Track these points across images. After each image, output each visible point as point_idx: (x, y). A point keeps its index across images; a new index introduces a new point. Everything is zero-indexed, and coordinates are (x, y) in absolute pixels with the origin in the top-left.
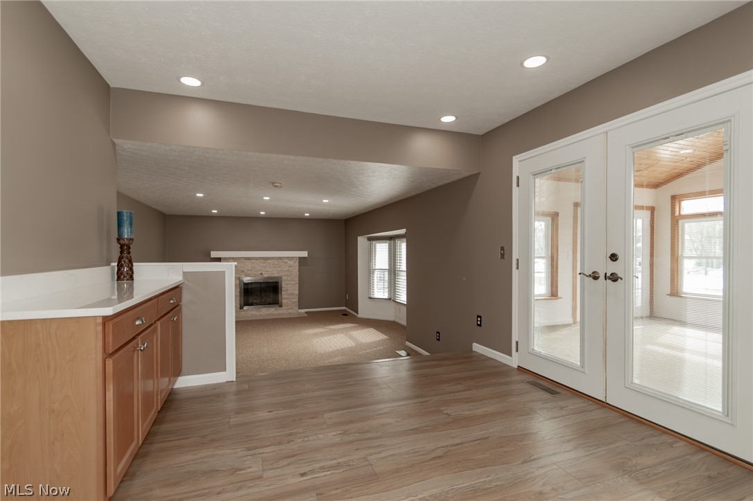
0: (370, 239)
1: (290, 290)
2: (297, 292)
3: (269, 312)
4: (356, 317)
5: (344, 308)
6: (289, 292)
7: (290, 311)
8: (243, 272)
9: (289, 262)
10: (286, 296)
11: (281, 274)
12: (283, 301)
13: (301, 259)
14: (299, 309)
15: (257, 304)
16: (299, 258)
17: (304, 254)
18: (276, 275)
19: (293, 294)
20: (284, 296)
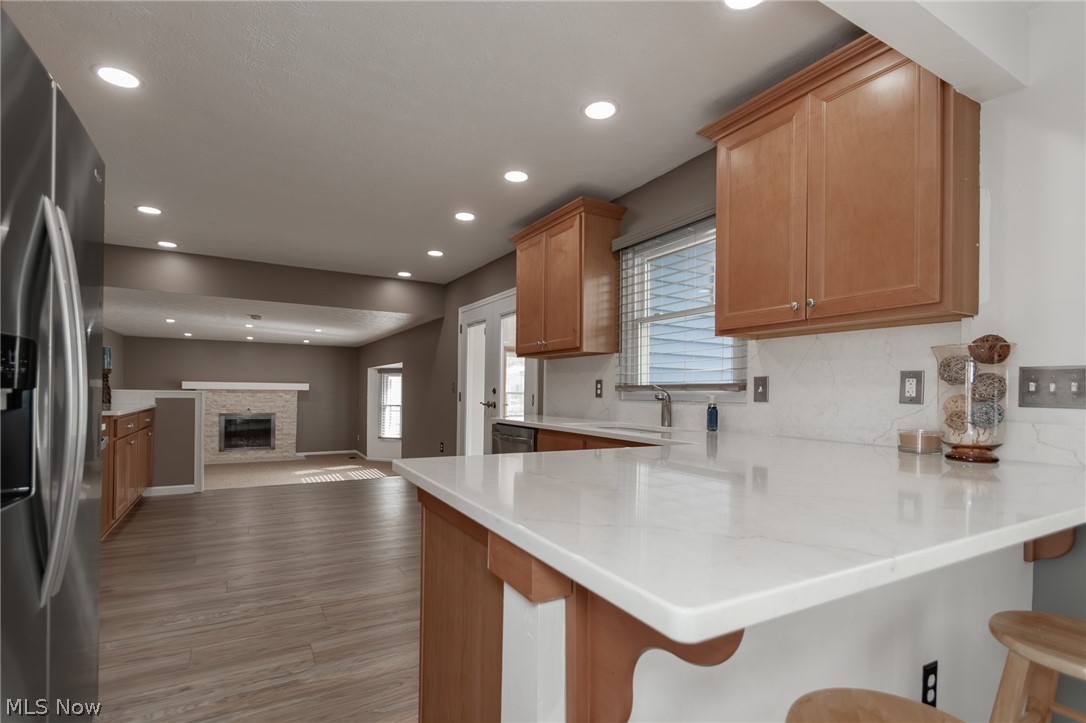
0: (381, 371)
1: (286, 429)
2: (295, 432)
3: (257, 455)
4: (364, 459)
5: (355, 451)
6: (285, 431)
7: (285, 454)
8: (224, 406)
9: (285, 396)
10: (280, 437)
11: (273, 411)
12: (277, 442)
13: (300, 393)
14: (297, 451)
15: (241, 446)
16: (299, 391)
17: (305, 387)
18: (268, 411)
19: (289, 434)
20: (277, 437)
